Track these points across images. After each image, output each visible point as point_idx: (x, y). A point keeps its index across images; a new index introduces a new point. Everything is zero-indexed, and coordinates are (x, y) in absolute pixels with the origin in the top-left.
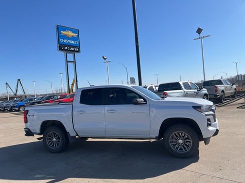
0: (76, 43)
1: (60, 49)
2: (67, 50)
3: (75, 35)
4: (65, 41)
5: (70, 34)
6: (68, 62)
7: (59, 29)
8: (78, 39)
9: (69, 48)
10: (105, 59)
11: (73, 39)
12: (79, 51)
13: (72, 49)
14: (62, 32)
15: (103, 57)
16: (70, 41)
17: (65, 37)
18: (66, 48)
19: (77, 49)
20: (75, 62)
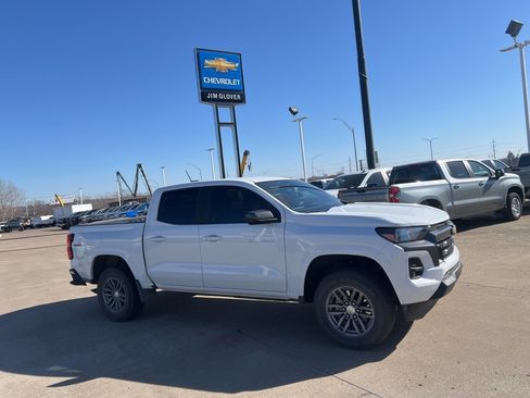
0: (236, 82)
1: (204, 98)
2: (218, 100)
3: (233, 66)
4: (213, 80)
5: (224, 64)
6: (220, 124)
7: (201, 56)
8: (239, 74)
9: (222, 96)
10: (294, 113)
11: (229, 74)
12: (242, 101)
13: (229, 97)
14: (206, 61)
15: (290, 109)
16: (223, 81)
17: (214, 72)
18: (215, 96)
19: (239, 97)
20: (234, 124)
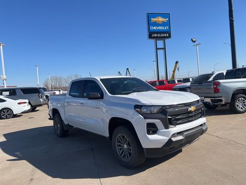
0: (166, 28)
1: (150, 37)
2: (157, 37)
3: (165, 20)
4: (155, 28)
5: (161, 19)
6: (157, 49)
7: (149, 16)
8: (168, 24)
9: (159, 35)
10: (194, 42)
11: (163, 24)
12: (169, 37)
13: (162, 35)
14: (152, 19)
15: (192, 40)
16: (160, 28)
17: (156, 24)
18: (156, 35)
19: (168, 35)
20: (164, 49)
